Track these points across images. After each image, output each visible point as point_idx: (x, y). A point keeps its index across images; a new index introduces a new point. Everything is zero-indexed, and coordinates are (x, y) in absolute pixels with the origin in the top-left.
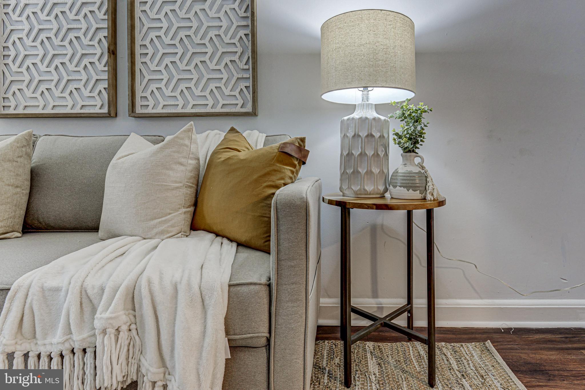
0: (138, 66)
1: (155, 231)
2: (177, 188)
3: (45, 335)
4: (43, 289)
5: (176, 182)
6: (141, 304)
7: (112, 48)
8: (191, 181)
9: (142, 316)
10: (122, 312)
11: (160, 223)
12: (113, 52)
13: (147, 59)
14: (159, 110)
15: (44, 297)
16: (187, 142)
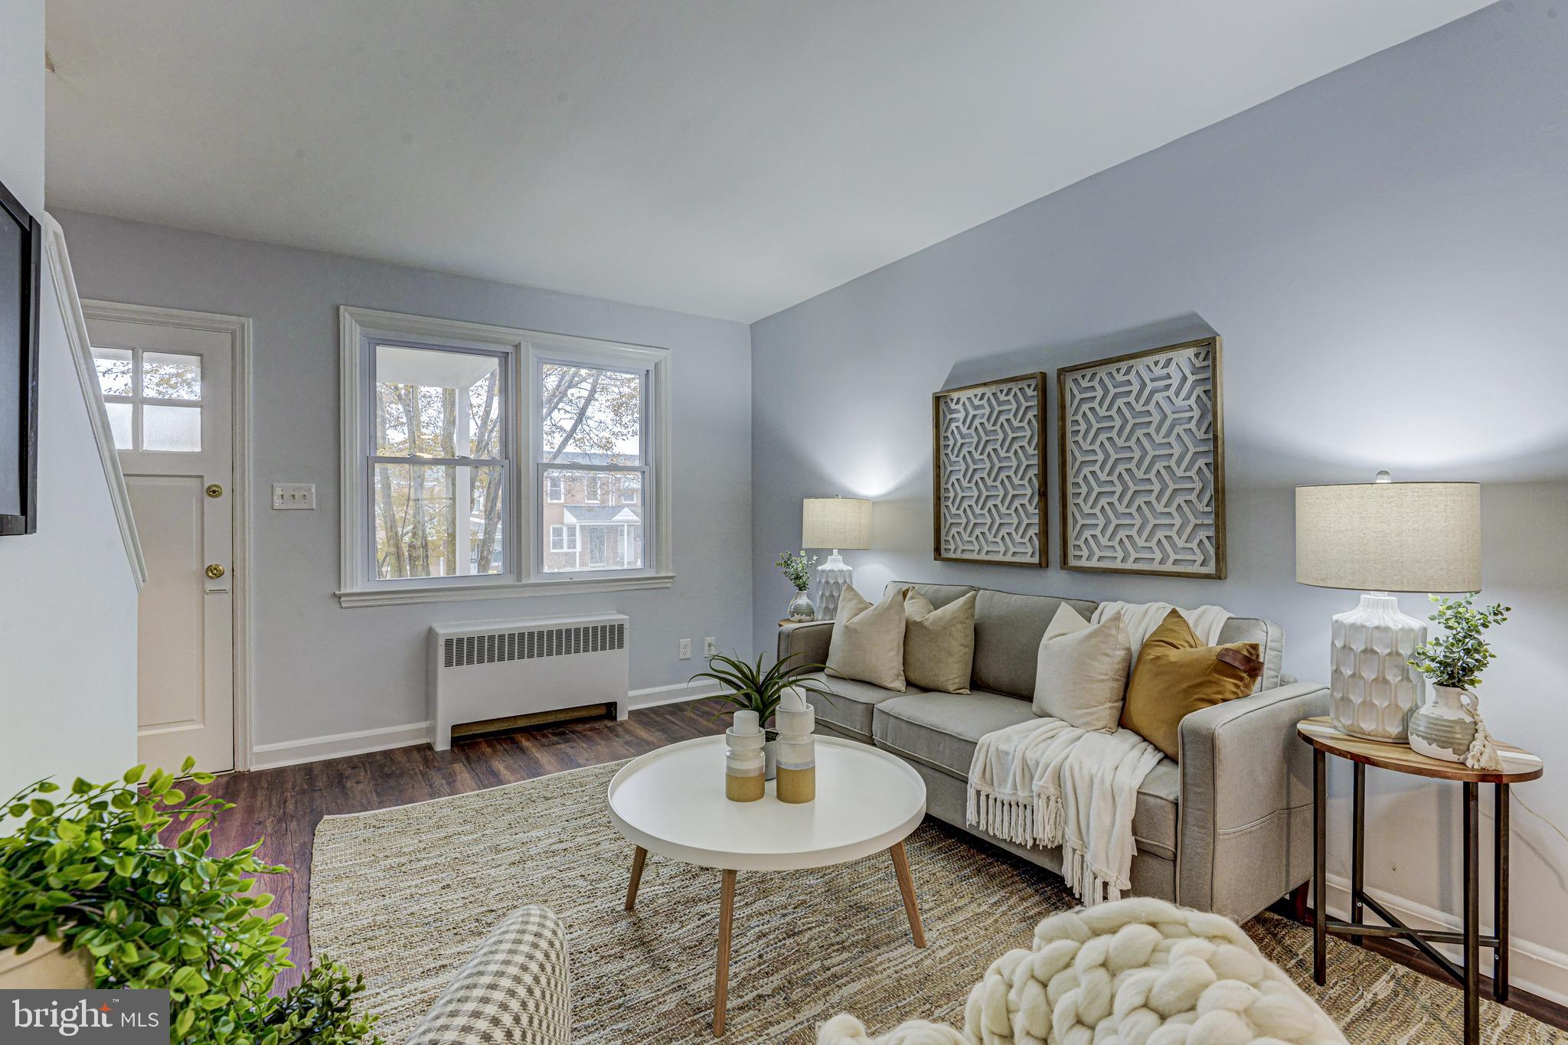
0: (1071, 508)
1: (1082, 720)
2: (1102, 681)
3: (1000, 786)
4: (997, 750)
5: (1102, 674)
6: (1065, 785)
7: (1042, 490)
8: (1119, 673)
9: (1066, 794)
10: (1051, 785)
11: (1086, 714)
12: (1043, 494)
13: (1080, 501)
14: (1094, 563)
15: (998, 756)
16: (1114, 632)
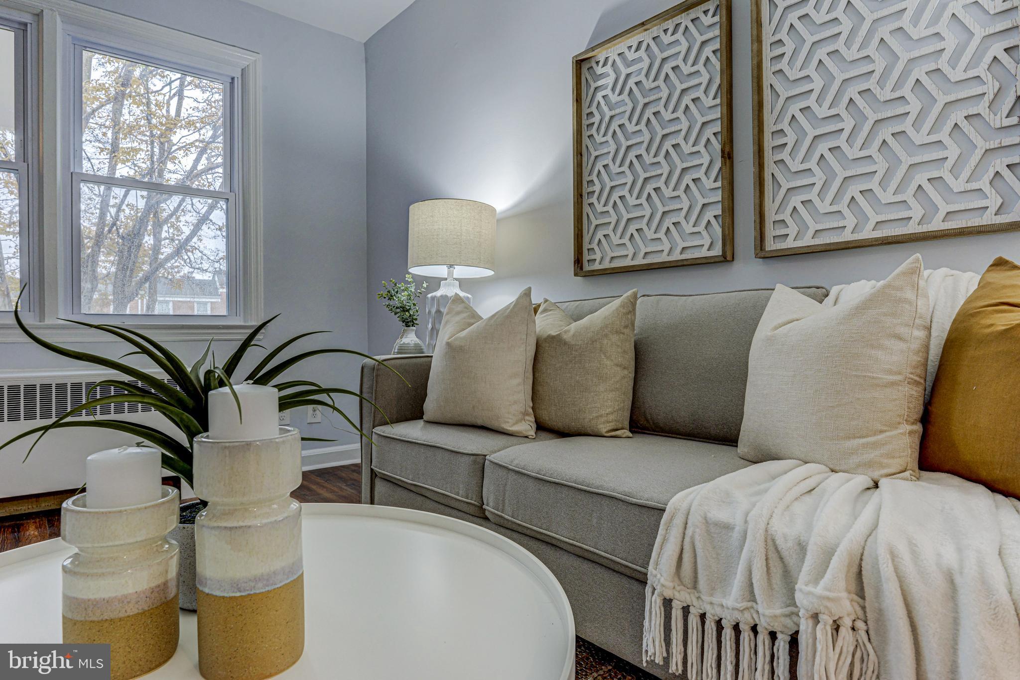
0: (770, 168)
1: (855, 459)
2: (893, 384)
3: (712, 590)
4: (706, 521)
5: (890, 372)
7: (727, 149)
8: (918, 371)
10: (844, 595)
11: (865, 446)
12: (728, 155)
13: (784, 155)
14: (807, 241)
15: (708, 532)
16: (909, 294)
